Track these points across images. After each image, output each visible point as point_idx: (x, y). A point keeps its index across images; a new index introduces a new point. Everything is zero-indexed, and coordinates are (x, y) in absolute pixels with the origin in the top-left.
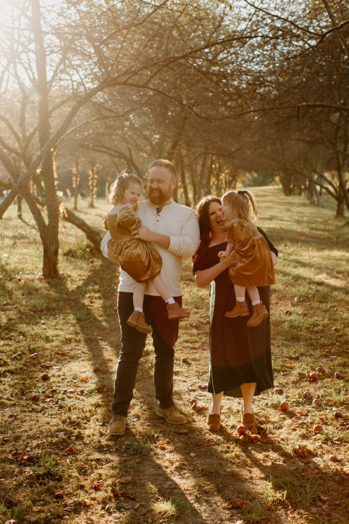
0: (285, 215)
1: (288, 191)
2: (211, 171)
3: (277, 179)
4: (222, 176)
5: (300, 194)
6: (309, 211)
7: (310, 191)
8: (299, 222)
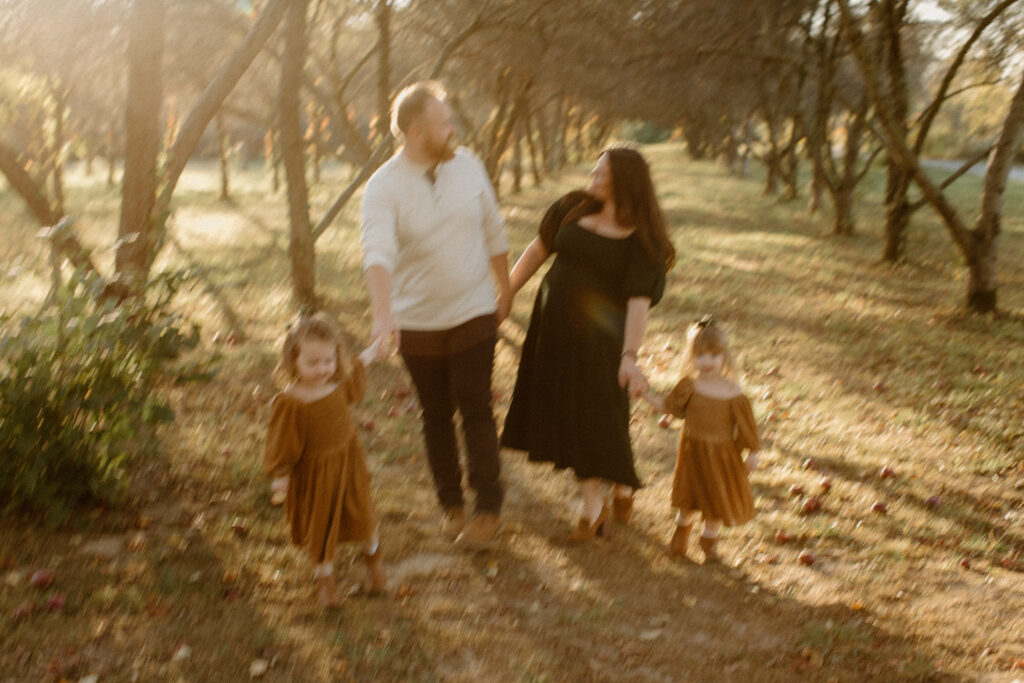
0: (690, 191)
1: (696, 153)
2: (567, 121)
3: (678, 132)
4: (586, 128)
5: (714, 156)
6: (728, 185)
7: (730, 154)
8: (709, 200)
